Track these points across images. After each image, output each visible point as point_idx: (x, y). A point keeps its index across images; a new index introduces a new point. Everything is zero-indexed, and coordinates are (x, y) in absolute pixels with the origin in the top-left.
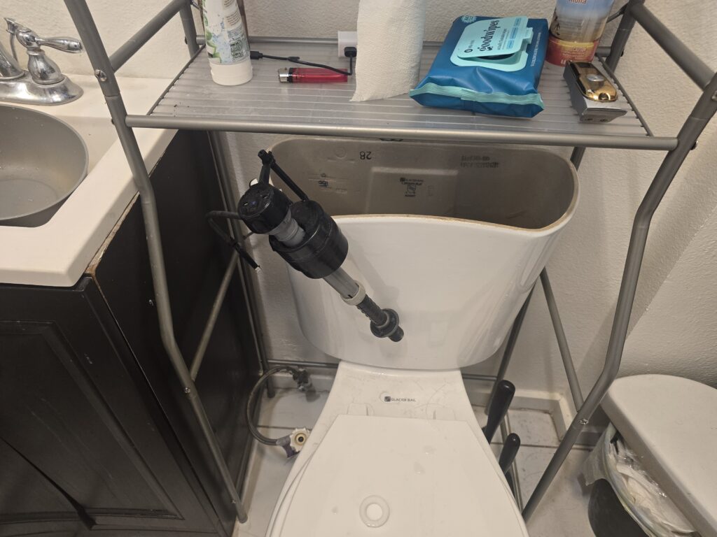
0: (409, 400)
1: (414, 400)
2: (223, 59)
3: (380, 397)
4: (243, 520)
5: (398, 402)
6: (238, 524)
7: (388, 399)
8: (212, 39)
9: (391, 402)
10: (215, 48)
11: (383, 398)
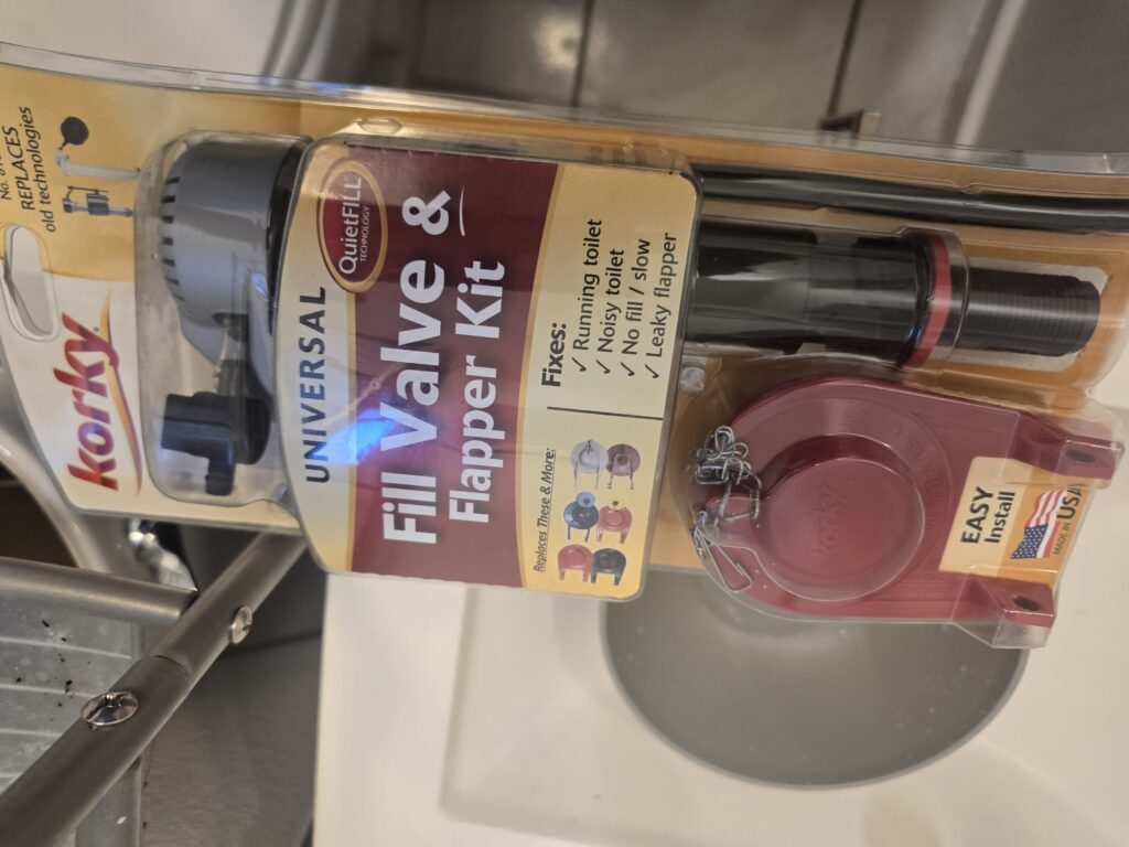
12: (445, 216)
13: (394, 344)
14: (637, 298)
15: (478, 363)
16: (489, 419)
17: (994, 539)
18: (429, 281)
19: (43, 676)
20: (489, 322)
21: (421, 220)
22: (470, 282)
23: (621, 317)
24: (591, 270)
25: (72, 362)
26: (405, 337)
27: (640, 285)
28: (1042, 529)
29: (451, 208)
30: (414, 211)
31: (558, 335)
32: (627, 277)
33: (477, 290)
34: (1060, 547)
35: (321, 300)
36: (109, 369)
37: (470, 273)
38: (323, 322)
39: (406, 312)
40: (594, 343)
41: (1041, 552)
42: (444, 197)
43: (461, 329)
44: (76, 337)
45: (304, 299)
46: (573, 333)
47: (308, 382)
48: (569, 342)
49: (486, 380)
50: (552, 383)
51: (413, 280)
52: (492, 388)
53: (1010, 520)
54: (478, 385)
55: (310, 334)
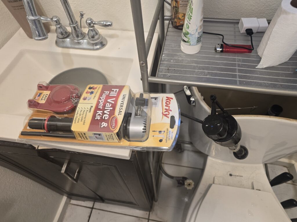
0: (240, 176)
1: (242, 176)
2: (191, 44)
3: (227, 174)
4: (156, 201)
5: (235, 177)
6: (154, 202)
7: (231, 175)
8: (189, 35)
9: (232, 177)
10: (189, 39)
11: (229, 175)
12: (102, 124)
13: (110, 110)
14: (80, 116)
15: (100, 108)
16: (100, 102)
17: (44, 95)
18: (105, 117)
19: (171, 70)
20: (98, 113)
21: (105, 124)
22: (100, 117)
23: (82, 114)
24: (85, 119)
25: (169, 112)
26: (109, 110)
27: (79, 118)
28: (38, 96)
29: (101, 125)
30: (106, 125)
31: (90, 112)
32: (81, 119)
33: (99, 116)
34: (36, 94)
35: (119, 114)
36: (164, 112)
37: (100, 118)
38: (119, 112)
39: (108, 113)
40: (86, 111)
41: (39, 94)
42: (102, 127)
43: (102, 112)
44: (168, 116)
45: (121, 114)
46: (88, 112)
47: (122, 105)
48: (89, 111)
49: (100, 106)
50: (91, 106)
51: (107, 117)
52: (99, 105)
53: (42, 97)
54: (101, 106)
55: (121, 110)
